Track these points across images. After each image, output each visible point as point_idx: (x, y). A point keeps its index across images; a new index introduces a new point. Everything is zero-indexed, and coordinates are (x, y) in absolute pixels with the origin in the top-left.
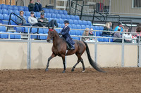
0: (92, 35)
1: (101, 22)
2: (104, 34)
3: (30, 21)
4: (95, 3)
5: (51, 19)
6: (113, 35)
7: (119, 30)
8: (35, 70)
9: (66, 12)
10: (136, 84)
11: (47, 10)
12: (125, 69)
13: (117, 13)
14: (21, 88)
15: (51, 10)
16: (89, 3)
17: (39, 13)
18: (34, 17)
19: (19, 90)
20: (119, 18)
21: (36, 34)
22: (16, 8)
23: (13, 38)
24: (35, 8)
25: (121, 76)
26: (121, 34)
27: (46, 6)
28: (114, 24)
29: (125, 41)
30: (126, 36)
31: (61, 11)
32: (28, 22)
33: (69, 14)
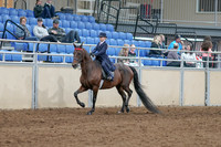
0: (134, 55)
1: (148, 35)
2: (153, 53)
3: (36, 33)
4: (138, 5)
5: (69, 30)
6: (166, 54)
7: (176, 47)
8: (44, 110)
9: (93, 19)
10: (202, 133)
11: (63, 15)
12: (184, 109)
13: (173, 21)
14: (22, 138)
15: (70, 16)
16: (129, 4)
17: (51, 21)
18: (43, 26)
19: (19, 141)
20: (176, 28)
21: (46, 54)
22: (14, 12)
23: (10, 59)
24: (44, 13)
25: (179, 121)
26: (179, 54)
27: (62, 10)
28: (168, 38)
29: (185, 65)
30: (187, 57)
31: (85, 18)
32: (33, 34)
33: (97, 22)
